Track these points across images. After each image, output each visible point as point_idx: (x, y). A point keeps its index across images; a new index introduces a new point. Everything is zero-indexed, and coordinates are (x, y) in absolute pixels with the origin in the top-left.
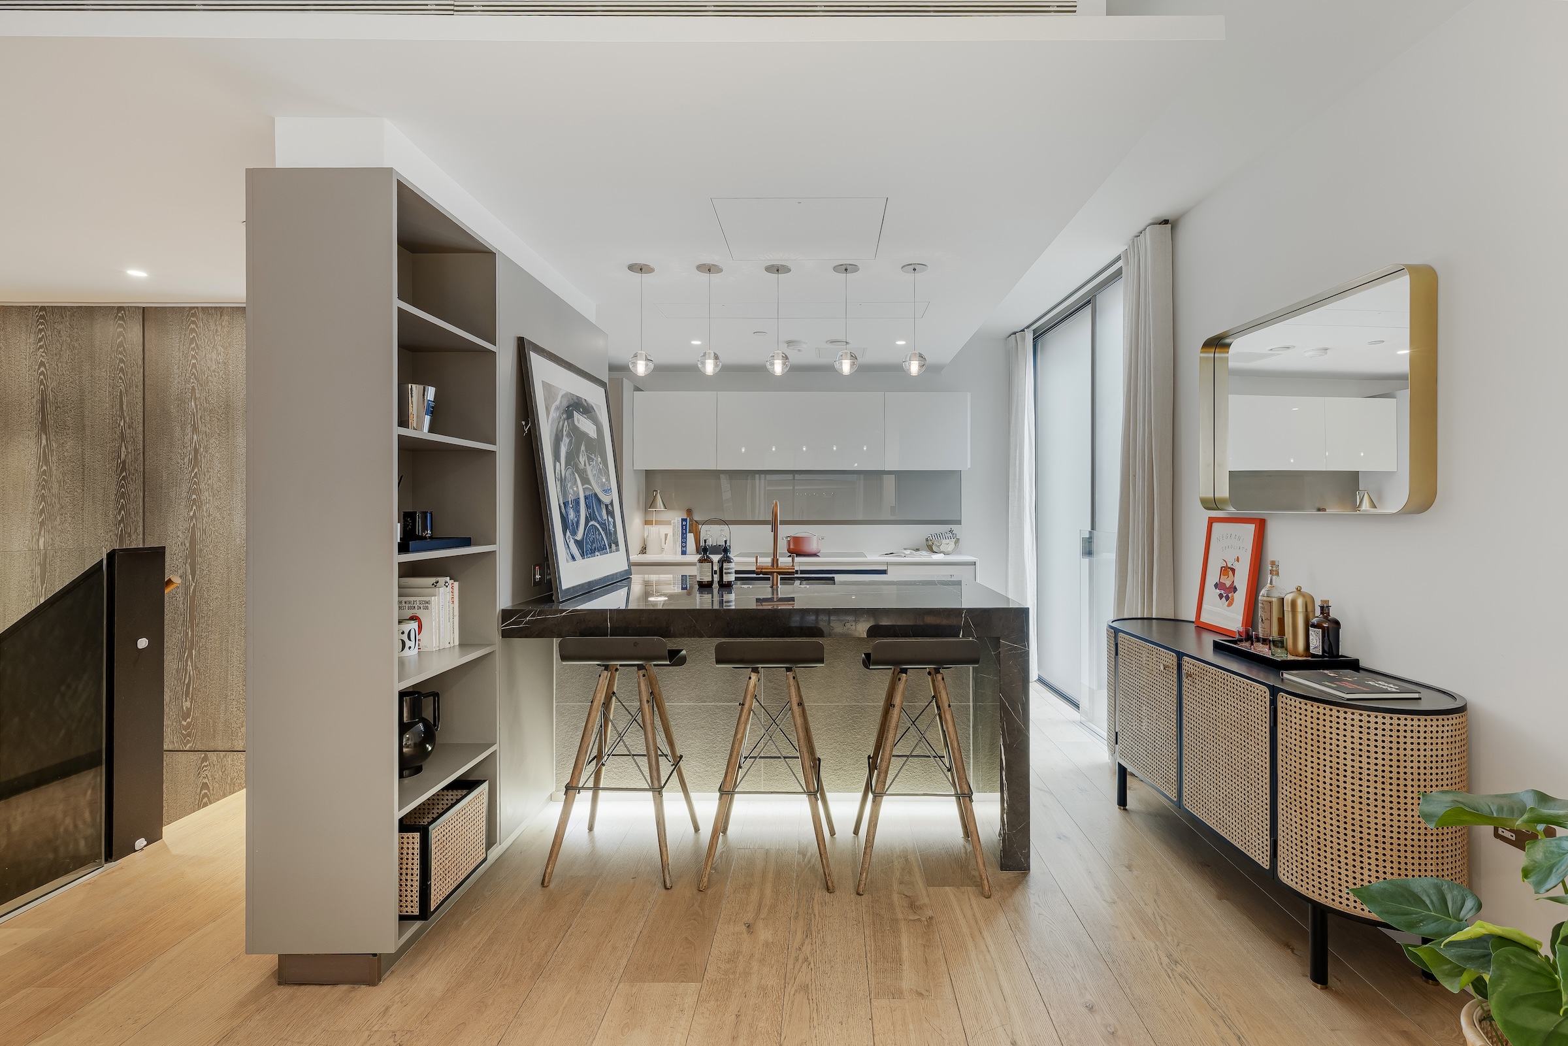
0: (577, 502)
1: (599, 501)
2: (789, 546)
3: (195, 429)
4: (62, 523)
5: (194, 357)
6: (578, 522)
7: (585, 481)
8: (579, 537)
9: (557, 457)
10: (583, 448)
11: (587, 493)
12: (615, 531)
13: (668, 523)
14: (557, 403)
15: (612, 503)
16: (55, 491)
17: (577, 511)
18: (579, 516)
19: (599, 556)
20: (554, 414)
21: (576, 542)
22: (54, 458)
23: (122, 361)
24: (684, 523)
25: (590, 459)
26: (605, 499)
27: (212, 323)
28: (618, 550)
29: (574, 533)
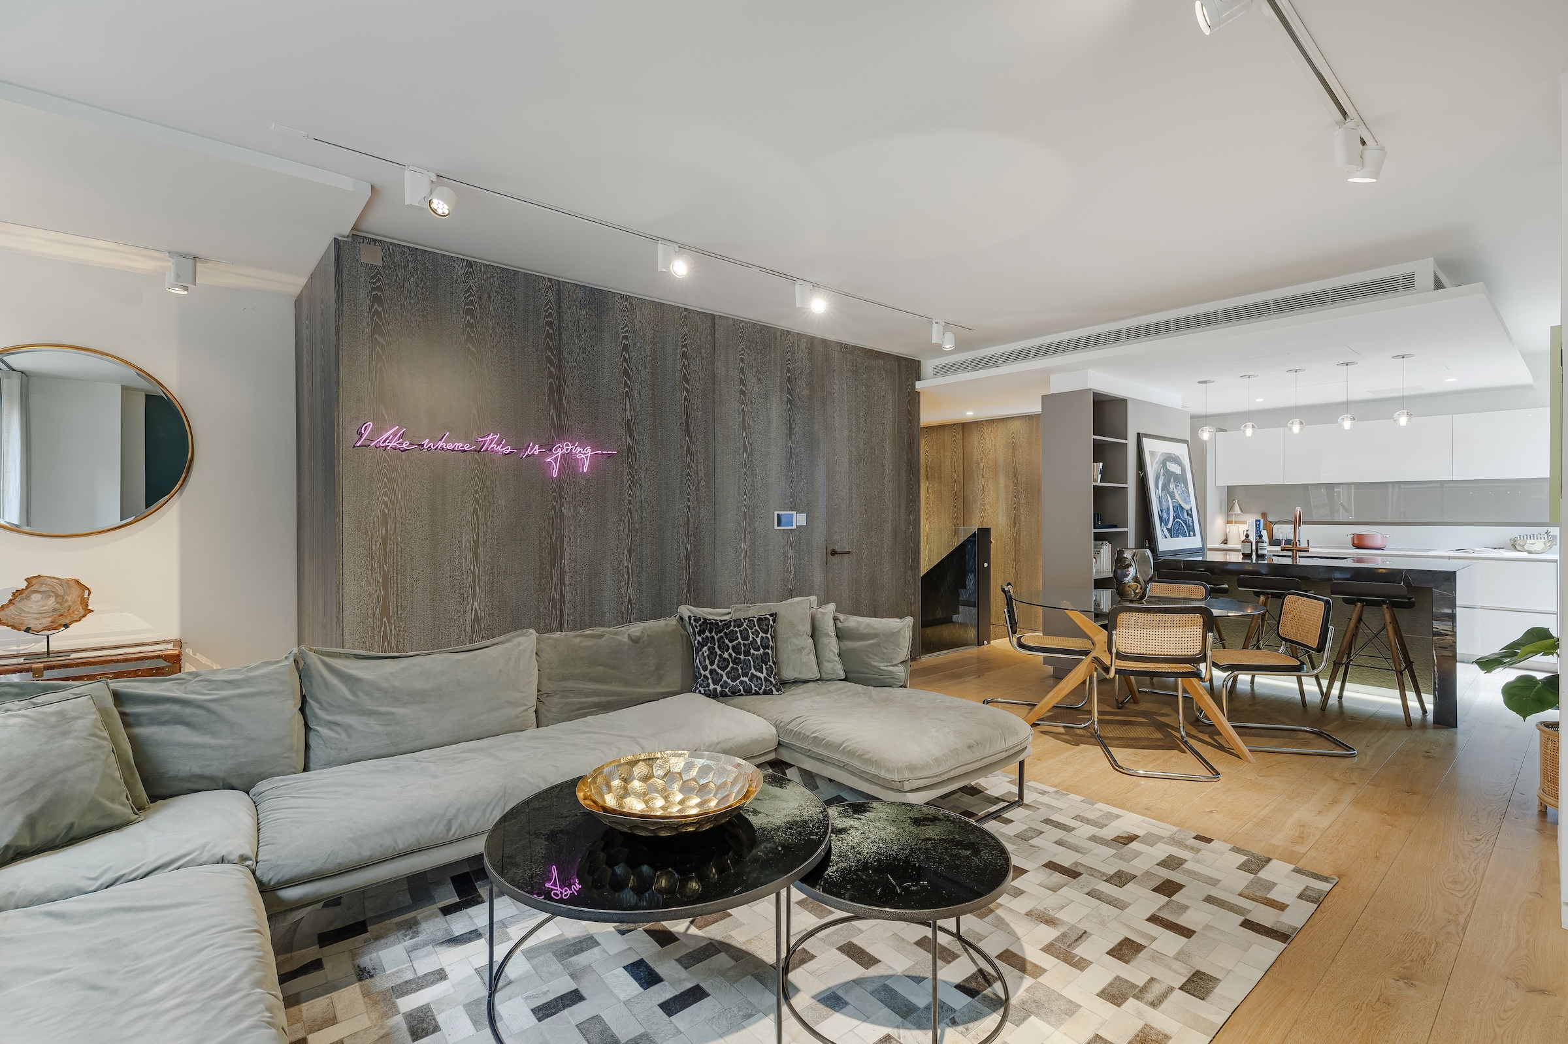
0: (1168, 509)
1: (1182, 508)
2: (1353, 541)
3: (983, 476)
4: (934, 519)
5: (982, 443)
6: (1168, 520)
7: (1173, 498)
8: (1169, 527)
9: (1157, 487)
10: (1172, 480)
11: (1174, 504)
12: (1193, 526)
13: (1245, 523)
14: (1157, 459)
15: (1191, 509)
16: (931, 505)
17: (1168, 514)
18: (1169, 514)
19: (1182, 538)
20: (1155, 466)
21: (1167, 529)
22: (930, 491)
23: (955, 448)
24: (1258, 523)
25: (1176, 486)
26: (1187, 507)
27: (990, 427)
28: (1194, 535)
29: (1166, 524)
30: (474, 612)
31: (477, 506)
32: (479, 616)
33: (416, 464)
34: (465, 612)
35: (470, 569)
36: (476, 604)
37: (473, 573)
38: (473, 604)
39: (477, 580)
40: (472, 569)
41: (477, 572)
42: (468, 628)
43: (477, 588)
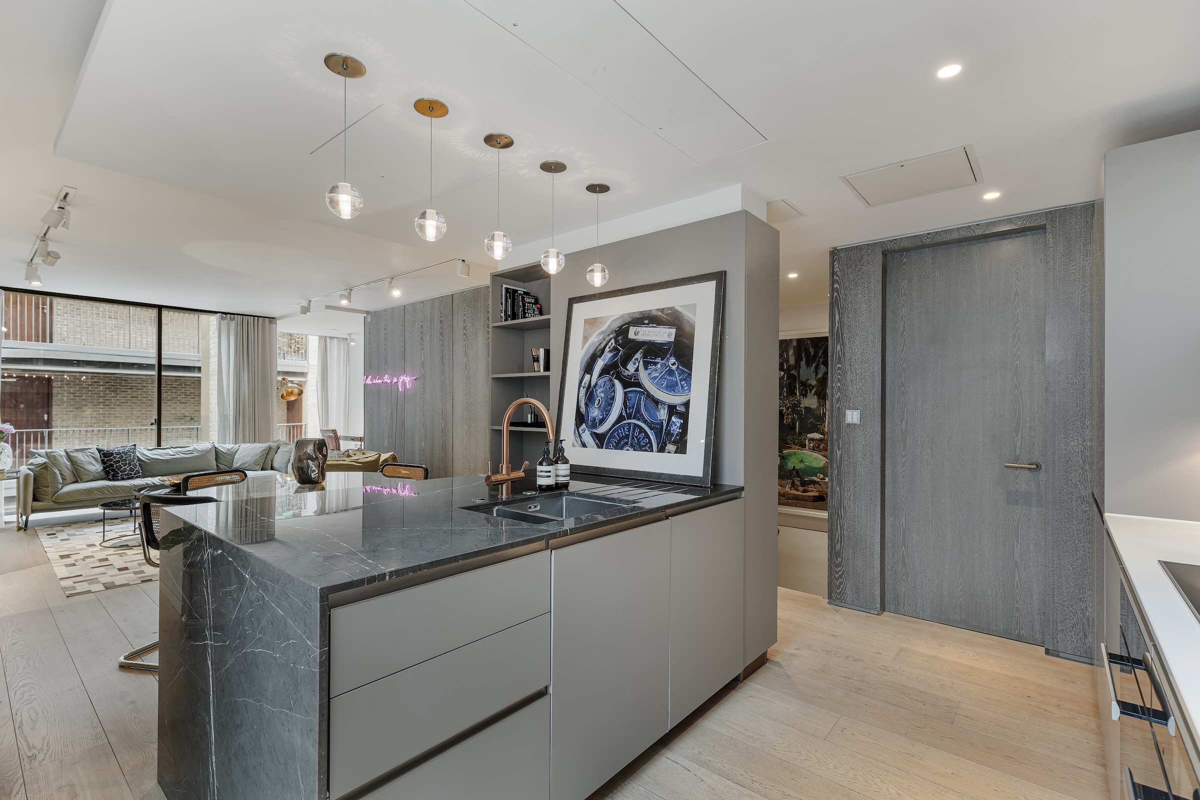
0: (609, 404)
1: (657, 402)
7: (630, 384)
10: (638, 356)
11: (632, 396)
12: (685, 432)
14: (605, 327)
15: (686, 403)
17: (606, 411)
20: (594, 339)
21: (594, 434)
25: (648, 364)
26: (671, 400)
29: (594, 427)
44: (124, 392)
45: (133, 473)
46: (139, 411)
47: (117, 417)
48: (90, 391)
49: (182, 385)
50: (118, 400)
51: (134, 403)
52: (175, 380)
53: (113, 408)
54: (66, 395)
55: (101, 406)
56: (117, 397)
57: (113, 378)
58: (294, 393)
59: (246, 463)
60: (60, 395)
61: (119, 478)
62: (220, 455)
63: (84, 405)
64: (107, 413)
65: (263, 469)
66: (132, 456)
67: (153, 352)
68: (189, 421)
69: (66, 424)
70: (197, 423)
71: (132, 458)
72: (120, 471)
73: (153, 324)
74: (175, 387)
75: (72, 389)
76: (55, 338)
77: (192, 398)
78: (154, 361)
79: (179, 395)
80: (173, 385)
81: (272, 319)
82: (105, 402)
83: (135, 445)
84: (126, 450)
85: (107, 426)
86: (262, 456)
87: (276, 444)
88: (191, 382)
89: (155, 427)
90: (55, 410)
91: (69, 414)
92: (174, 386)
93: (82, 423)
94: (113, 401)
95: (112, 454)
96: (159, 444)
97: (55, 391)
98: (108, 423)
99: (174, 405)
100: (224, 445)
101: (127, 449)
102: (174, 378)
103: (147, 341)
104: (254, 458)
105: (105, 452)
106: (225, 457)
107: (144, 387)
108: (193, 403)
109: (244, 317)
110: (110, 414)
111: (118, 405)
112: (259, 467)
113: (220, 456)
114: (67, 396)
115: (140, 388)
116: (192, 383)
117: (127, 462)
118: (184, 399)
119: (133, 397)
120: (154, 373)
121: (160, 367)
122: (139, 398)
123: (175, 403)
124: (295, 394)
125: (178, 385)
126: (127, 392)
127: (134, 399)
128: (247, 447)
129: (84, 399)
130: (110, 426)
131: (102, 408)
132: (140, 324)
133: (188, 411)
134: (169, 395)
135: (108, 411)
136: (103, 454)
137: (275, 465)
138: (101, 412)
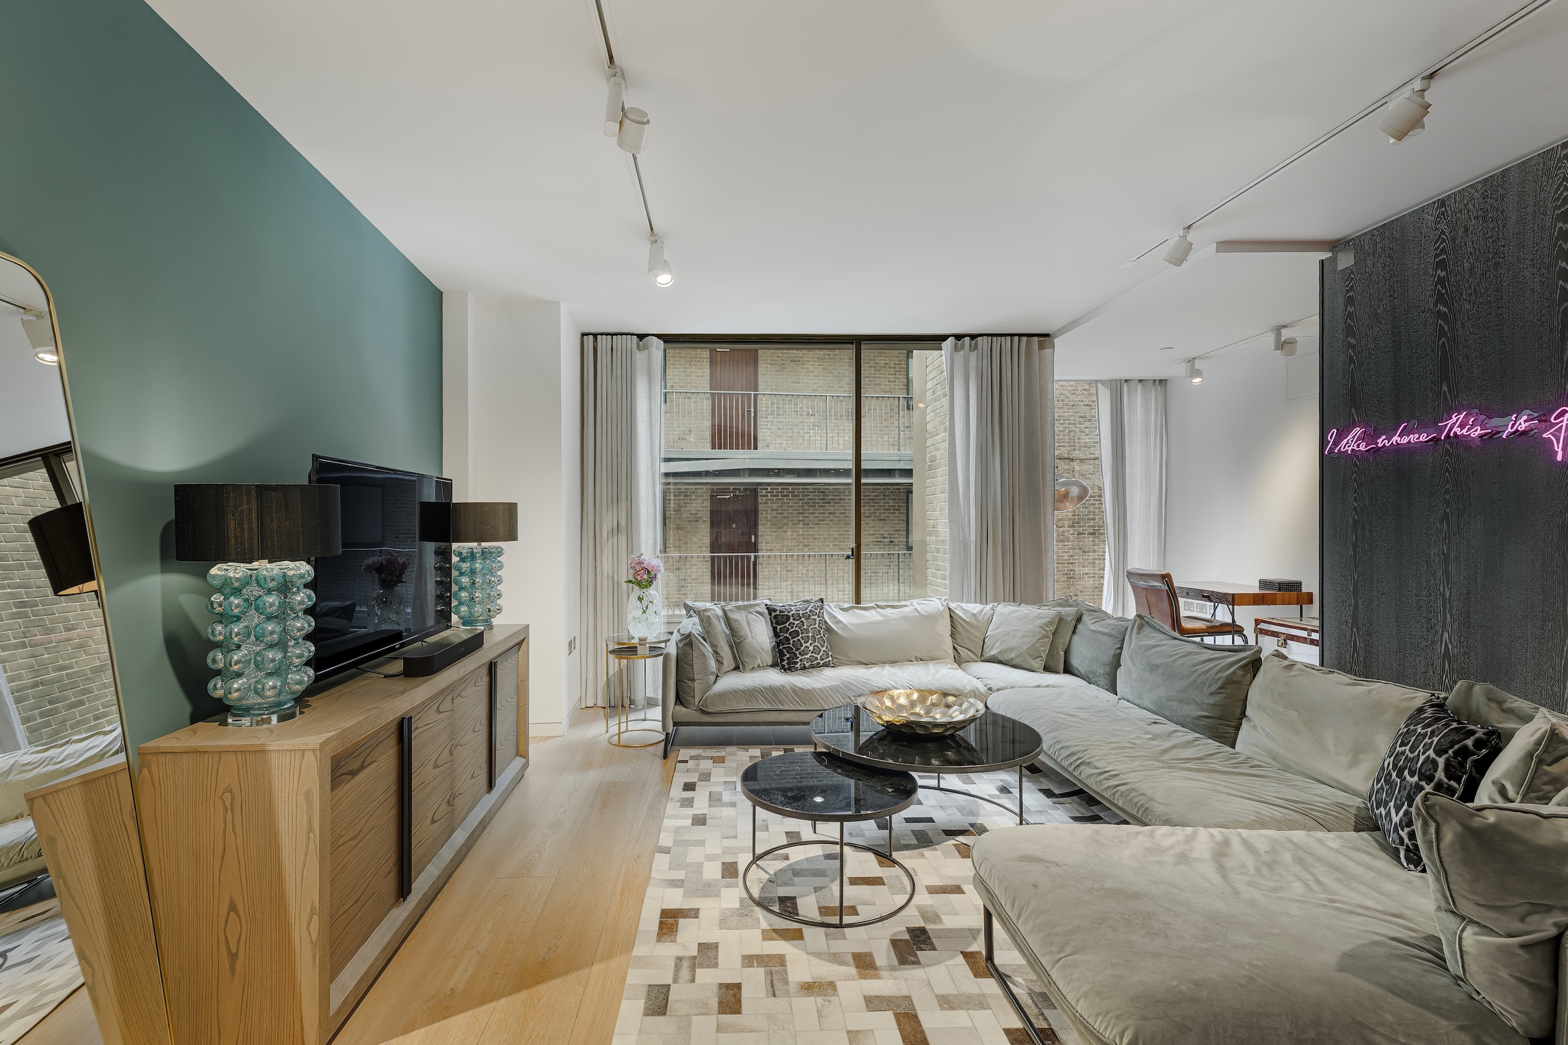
30: (1443, 645)
31: (1448, 510)
32: (1451, 652)
33: (1382, 465)
34: (1433, 642)
35: (1439, 590)
36: (1446, 635)
37: (1443, 595)
38: (1442, 635)
39: (1448, 606)
40: (1442, 591)
41: (1448, 595)
42: (1438, 663)
43: (1448, 616)
44: (822, 507)
45: (819, 657)
46: (836, 531)
47: (816, 539)
48: (791, 507)
49: (880, 496)
50: (816, 517)
51: (832, 521)
52: (873, 489)
53: (811, 528)
54: (769, 512)
55: (801, 526)
56: (815, 513)
57: (811, 490)
58: (1071, 495)
59: (1011, 649)
60: (766, 510)
61: (798, 666)
62: (959, 626)
63: (786, 524)
64: (806, 533)
65: (1047, 669)
66: (817, 622)
67: (850, 453)
68: (888, 545)
69: (770, 546)
70: (897, 547)
71: (817, 626)
72: (800, 653)
73: (850, 417)
74: (873, 499)
75: (774, 505)
76: (760, 445)
77: (892, 513)
78: (850, 465)
79: (877, 510)
80: (870, 496)
81: (1045, 337)
82: (804, 521)
83: (822, 600)
84: (808, 611)
85: (806, 550)
86: (1045, 637)
87: (1071, 610)
88: (890, 491)
89: (852, 562)
90: (761, 529)
91: (773, 535)
92: (872, 497)
93: (784, 546)
94: (811, 518)
95: (788, 618)
96: (858, 600)
97: (760, 507)
98: (806, 546)
99: (872, 522)
100: (964, 606)
101: (810, 608)
102: (872, 487)
103: (844, 441)
104: (1028, 639)
105: (778, 613)
106: (968, 632)
107: (841, 499)
108: (892, 520)
109: (995, 338)
110: (809, 535)
111: (816, 524)
112: (1038, 664)
113: (960, 628)
114: (770, 514)
115: (837, 501)
116: (892, 492)
117: (810, 635)
118: (882, 515)
119: (830, 513)
120: (851, 480)
121: (859, 472)
122: (837, 515)
123: (874, 520)
124: (1072, 498)
125: (877, 496)
126: (825, 506)
127: (832, 515)
128: (1009, 614)
129: (785, 517)
130: (810, 550)
131: (801, 528)
132: (837, 419)
133: (887, 531)
134: (867, 510)
135: (807, 531)
136: (775, 617)
137: (1075, 662)
138: (800, 533)
